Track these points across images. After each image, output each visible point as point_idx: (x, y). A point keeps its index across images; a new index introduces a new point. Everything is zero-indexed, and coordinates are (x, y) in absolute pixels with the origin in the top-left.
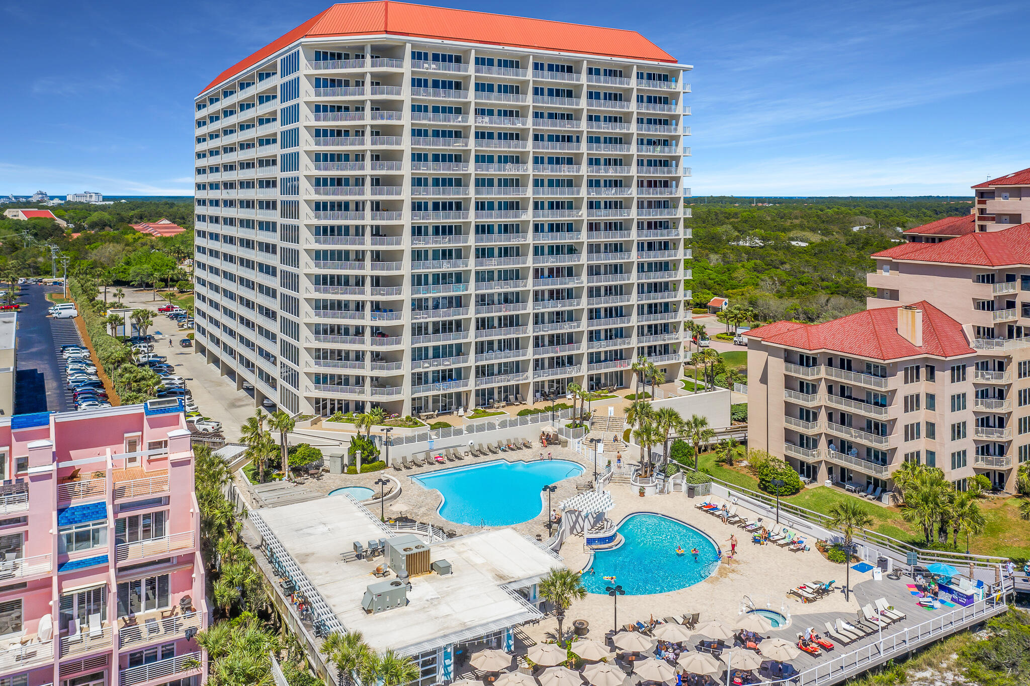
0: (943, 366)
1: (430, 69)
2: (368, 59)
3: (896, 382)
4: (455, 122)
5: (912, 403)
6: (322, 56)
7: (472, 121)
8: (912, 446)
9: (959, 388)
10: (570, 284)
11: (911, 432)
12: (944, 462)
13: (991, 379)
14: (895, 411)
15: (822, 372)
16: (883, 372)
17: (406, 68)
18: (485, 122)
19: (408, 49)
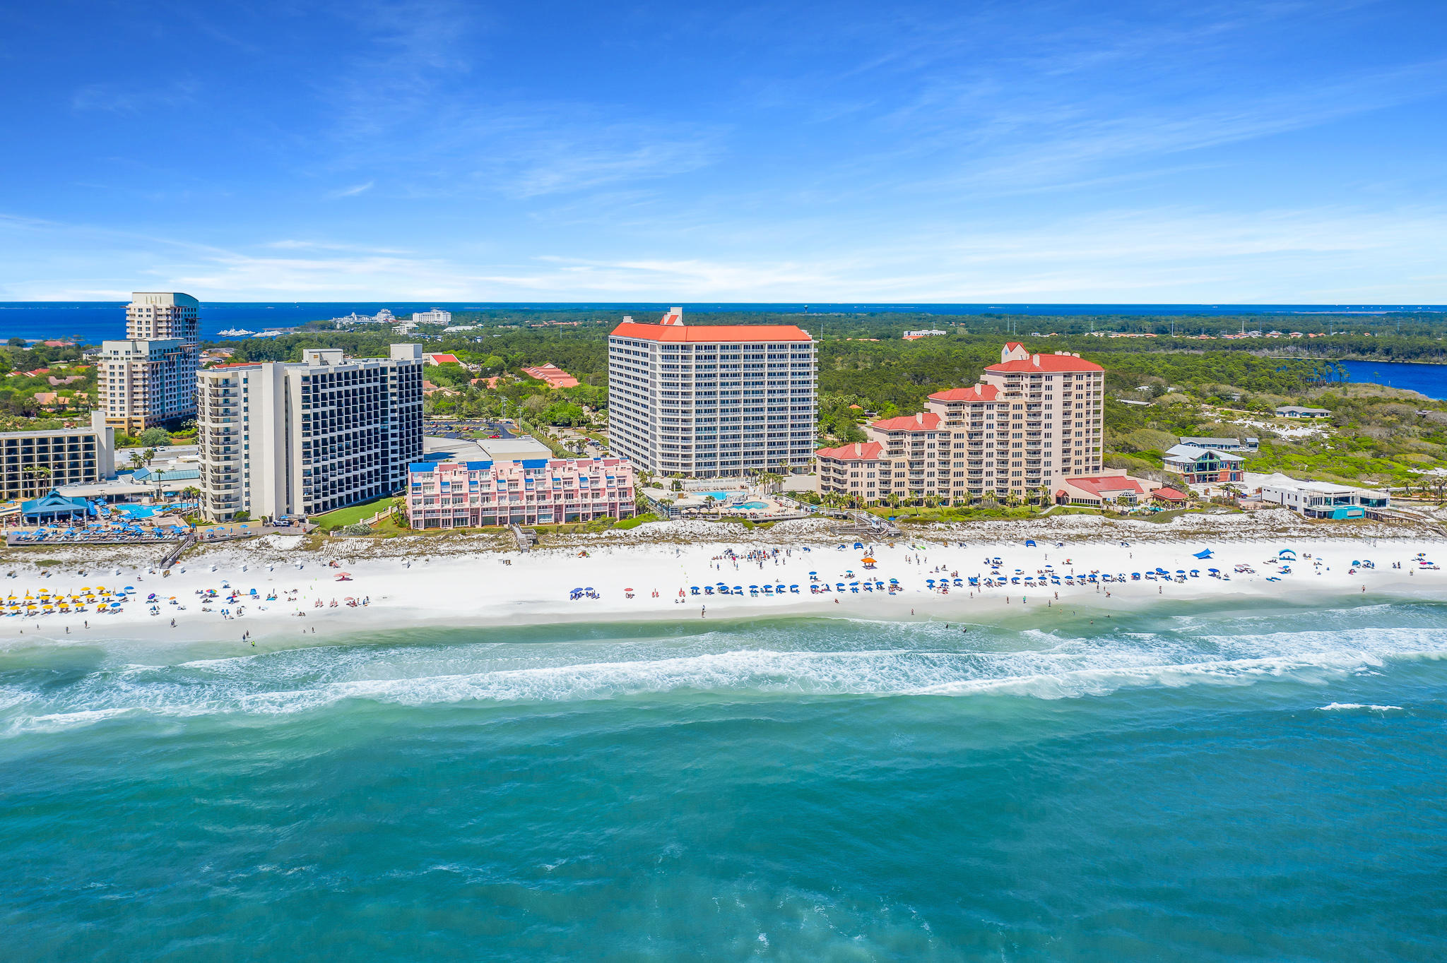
0: (865, 462)
1: (703, 353)
2: (680, 350)
3: (848, 467)
4: (712, 371)
5: (854, 475)
6: (664, 347)
7: (719, 371)
8: (854, 489)
9: (871, 470)
10: (761, 432)
11: (854, 484)
12: (865, 495)
13: (883, 467)
14: (847, 476)
15: (833, 465)
16: (844, 463)
17: (693, 353)
18: (724, 371)
19: (694, 346)
